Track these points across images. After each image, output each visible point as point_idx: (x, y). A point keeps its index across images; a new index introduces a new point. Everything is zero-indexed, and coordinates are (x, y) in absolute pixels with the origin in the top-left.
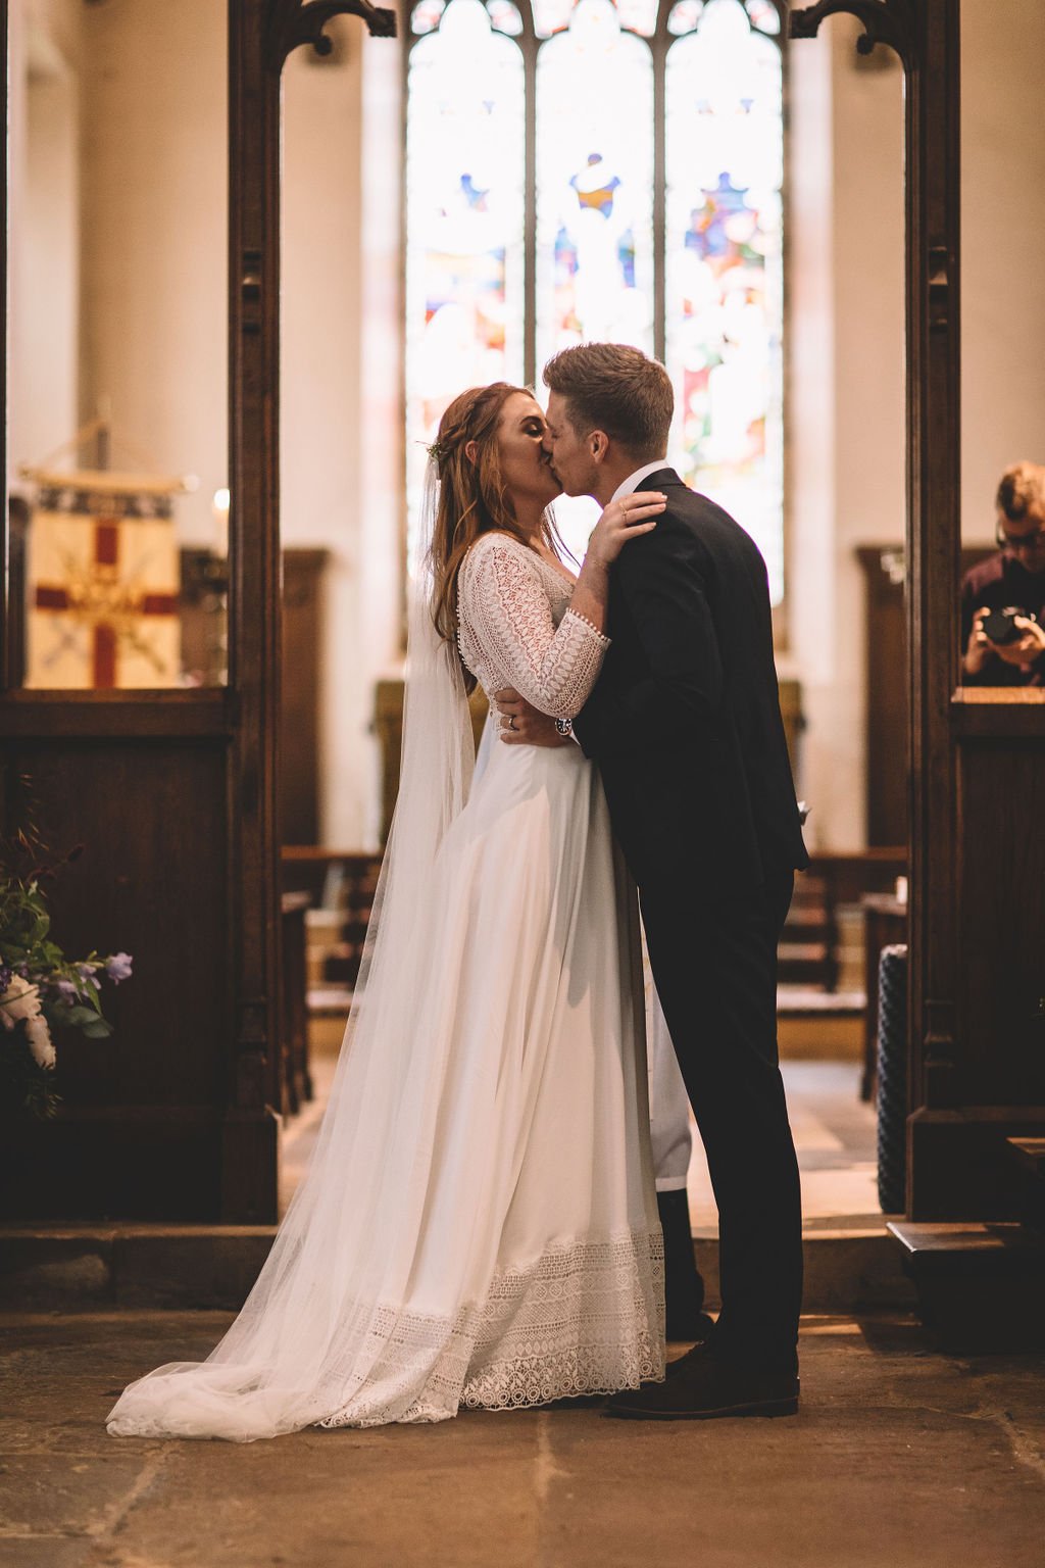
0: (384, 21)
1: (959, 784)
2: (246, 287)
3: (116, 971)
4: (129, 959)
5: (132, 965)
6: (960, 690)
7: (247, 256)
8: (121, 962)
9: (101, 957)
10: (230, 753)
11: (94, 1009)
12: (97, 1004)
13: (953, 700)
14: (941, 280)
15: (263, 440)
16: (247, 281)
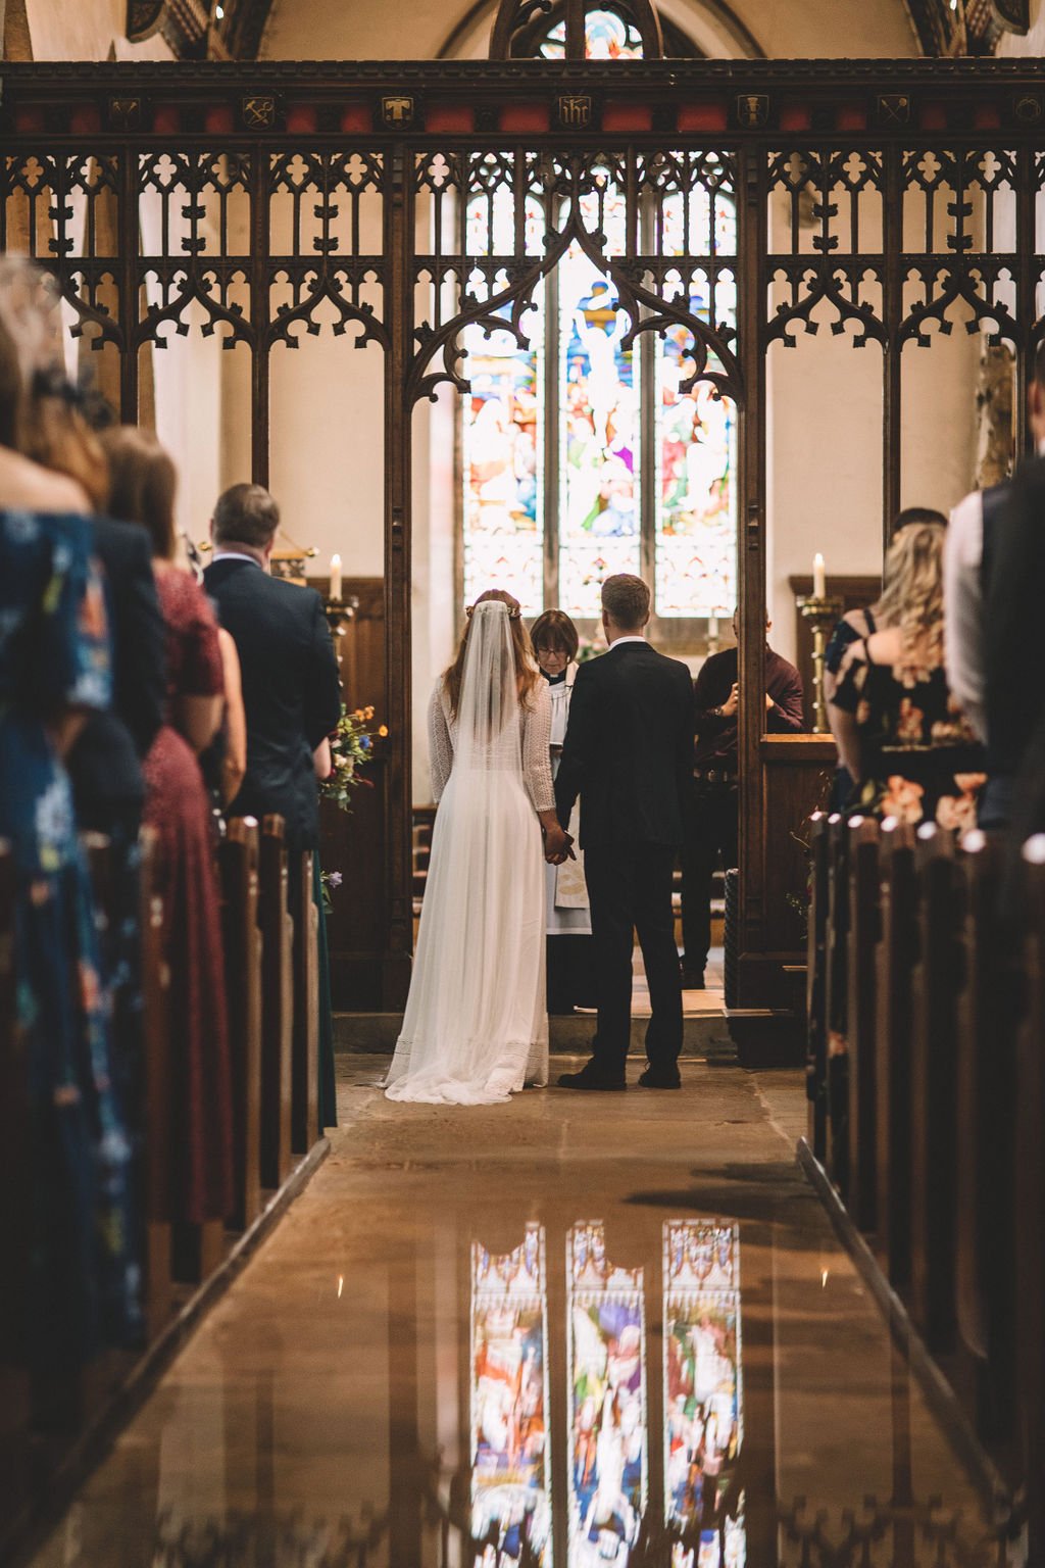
0: (465, 385)
1: (765, 784)
2: (394, 527)
3: (334, 881)
4: (340, 875)
5: (342, 878)
6: (765, 735)
7: (395, 510)
8: (336, 876)
9: (327, 874)
10: (386, 767)
11: (327, 900)
12: (328, 897)
13: (762, 740)
14: (754, 523)
15: (403, 607)
16: (395, 524)
